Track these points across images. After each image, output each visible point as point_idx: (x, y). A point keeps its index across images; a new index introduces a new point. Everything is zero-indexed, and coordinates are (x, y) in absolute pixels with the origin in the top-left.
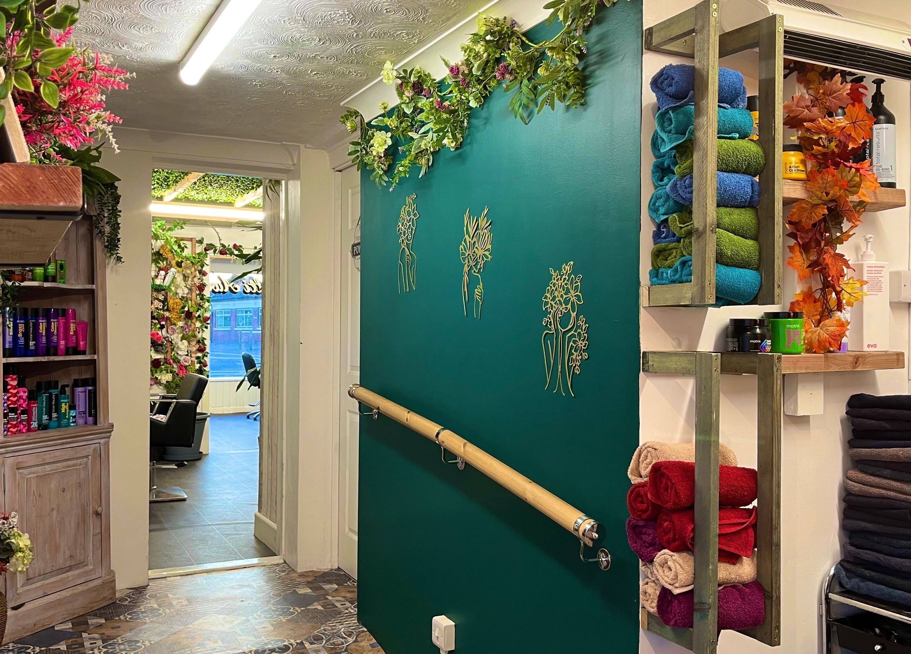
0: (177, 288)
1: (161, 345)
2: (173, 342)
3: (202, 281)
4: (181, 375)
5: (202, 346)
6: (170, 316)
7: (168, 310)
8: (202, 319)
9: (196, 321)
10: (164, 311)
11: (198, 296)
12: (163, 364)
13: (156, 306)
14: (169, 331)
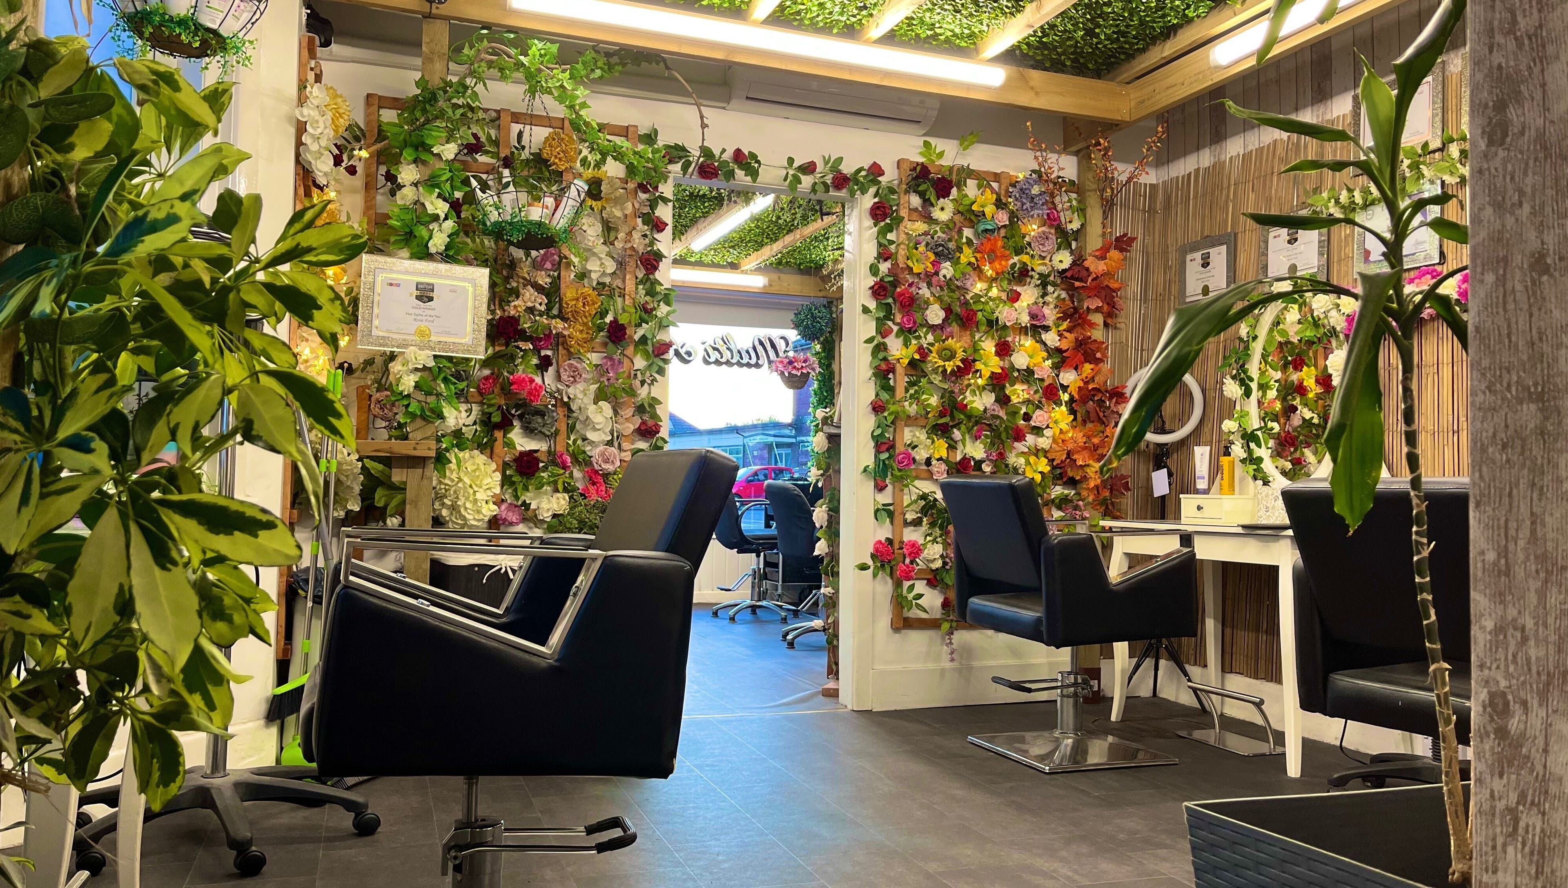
0: (587, 260)
1: (542, 414)
2: (574, 407)
3: (652, 244)
4: (594, 498)
5: (650, 423)
6: (566, 333)
7: (562, 317)
8: (650, 348)
9: (635, 354)
10: (549, 317)
11: (641, 287)
12: (545, 468)
13: (530, 304)
14: (564, 376)
